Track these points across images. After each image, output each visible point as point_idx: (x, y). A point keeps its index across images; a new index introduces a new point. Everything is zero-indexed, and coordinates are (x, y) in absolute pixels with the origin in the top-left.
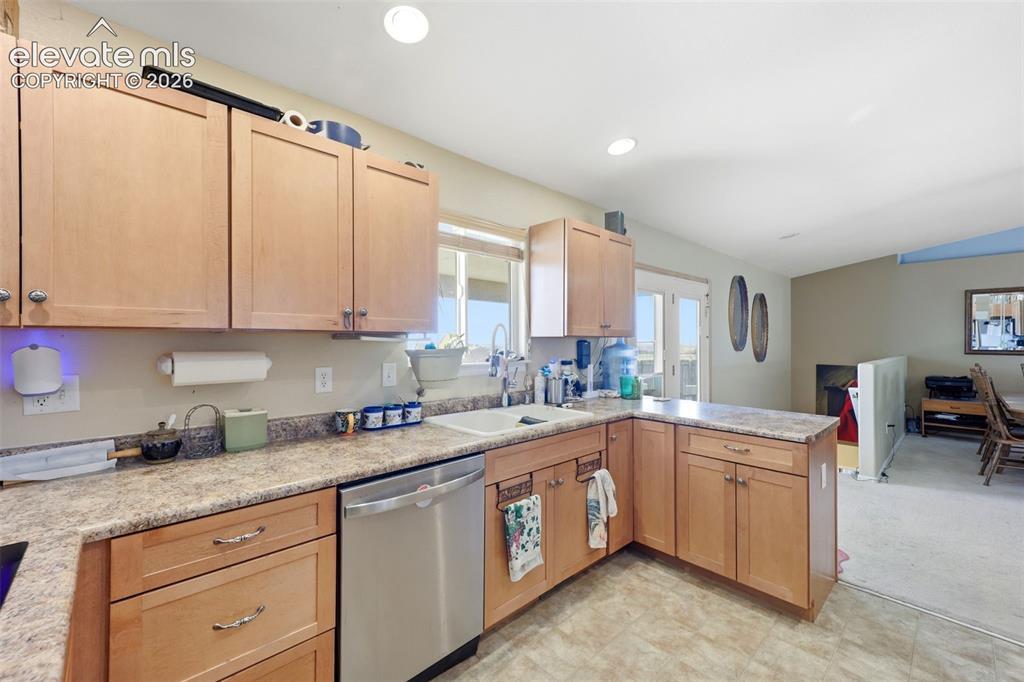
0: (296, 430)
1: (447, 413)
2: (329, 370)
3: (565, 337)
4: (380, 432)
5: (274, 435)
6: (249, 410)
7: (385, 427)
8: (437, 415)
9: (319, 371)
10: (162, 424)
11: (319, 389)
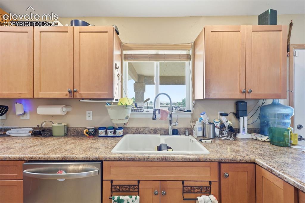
0: (78, 132)
1: (139, 134)
2: (91, 112)
3: (204, 99)
4: (104, 138)
5: (71, 133)
6: (61, 124)
7: (106, 136)
8: (134, 134)
9: (88, 112)
10: (38, 126)
11: (88, 119)
